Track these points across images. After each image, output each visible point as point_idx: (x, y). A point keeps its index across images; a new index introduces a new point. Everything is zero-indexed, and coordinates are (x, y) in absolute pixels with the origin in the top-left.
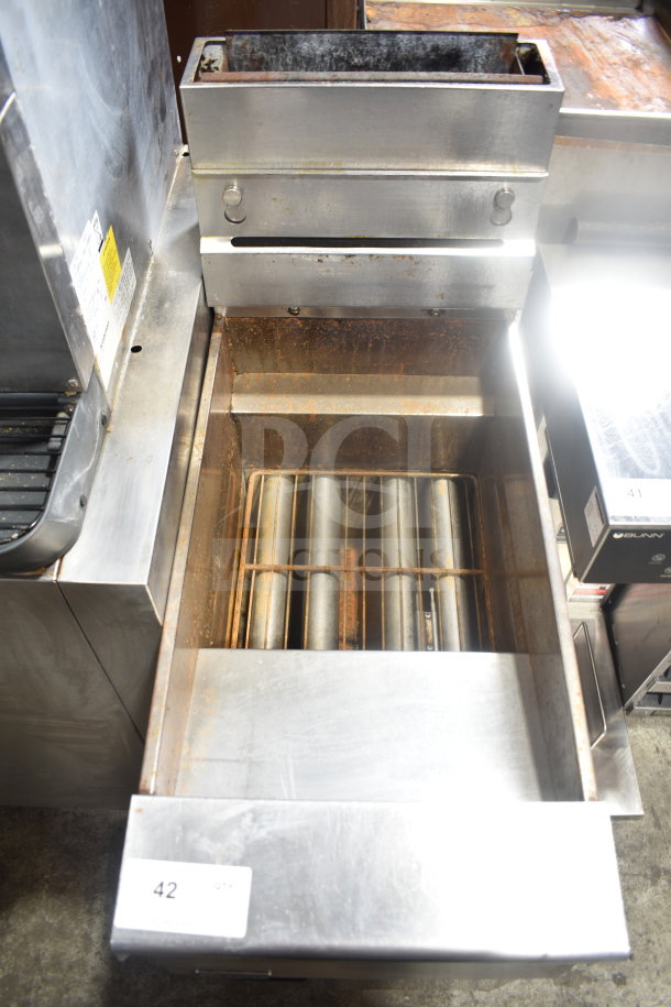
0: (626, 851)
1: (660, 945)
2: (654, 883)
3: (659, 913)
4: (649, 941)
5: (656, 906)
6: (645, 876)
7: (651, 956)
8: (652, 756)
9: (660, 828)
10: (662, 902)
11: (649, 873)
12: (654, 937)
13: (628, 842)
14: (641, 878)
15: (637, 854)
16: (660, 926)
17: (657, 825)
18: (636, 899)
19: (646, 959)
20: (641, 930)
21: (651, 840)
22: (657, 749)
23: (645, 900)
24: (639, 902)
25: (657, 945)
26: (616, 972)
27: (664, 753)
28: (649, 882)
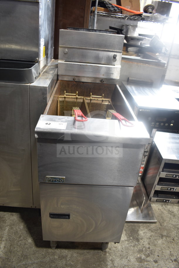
0: (153, 231)
1: (166, 253)
2: (162, 238)
3: (164, 245)
4: (163, 252)
5: (163, 244)
6: (159, 237)
7: (164, 256)
8: (158, 210)
9: (162, 226)
10: (165, 243)
11: (160, 236)
12: (164, 251)
13: (154, 229)
14: (158, 237)
15: (156, 231)
16: (165, 249)
17: (161, 225)
18: (158, 242)
19: (162, 257)
20: (160, 249)
21: (160, 228)
22: (159, 209)
23: (160, 242)
24: (158, 243)
25: (165, 253)
26: (154, 260)
27: (161, 210)
28: (161, 238)
